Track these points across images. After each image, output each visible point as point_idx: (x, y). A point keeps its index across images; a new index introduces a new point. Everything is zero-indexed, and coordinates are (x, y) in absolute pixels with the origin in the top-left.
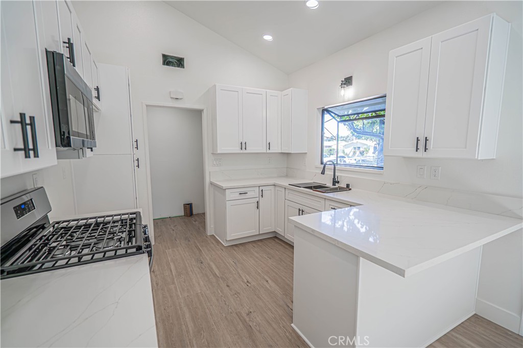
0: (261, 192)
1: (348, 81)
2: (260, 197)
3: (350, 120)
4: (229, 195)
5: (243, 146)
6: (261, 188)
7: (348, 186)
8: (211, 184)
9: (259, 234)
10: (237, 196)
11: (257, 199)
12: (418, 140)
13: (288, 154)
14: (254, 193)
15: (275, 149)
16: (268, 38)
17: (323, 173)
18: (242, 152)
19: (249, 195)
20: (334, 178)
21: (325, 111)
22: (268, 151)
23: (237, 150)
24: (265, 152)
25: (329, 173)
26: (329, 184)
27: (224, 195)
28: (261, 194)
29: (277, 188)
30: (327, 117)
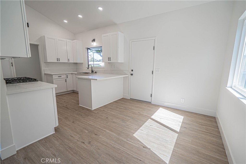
0: (67, 76)
1: (94, 40)
2: (67, 78)
3: (99, 52)
4: (54, 77)
5: (58, 60)
6: (67, 75)
7: (96, 72)
8: (45, 74)
9: (67, 91)
10: (57, 77)
11: (66, 79)
12: (109, 58)
13: (76, 63)
14: (64, 76)
15: (71, 61)
16: (65, 21)
17: (88, 69)
18: (58, 62)
19: (62, 77)
20: (92, 71)
21: (88, 49)
22: (68, 62)
23: (56, 61)
24: (67, 62)
25: (90, 69)
26: (91, 72)
27: (52, 77)
28: (67, 77)
29: (73, 75)
30: (89, 51)
